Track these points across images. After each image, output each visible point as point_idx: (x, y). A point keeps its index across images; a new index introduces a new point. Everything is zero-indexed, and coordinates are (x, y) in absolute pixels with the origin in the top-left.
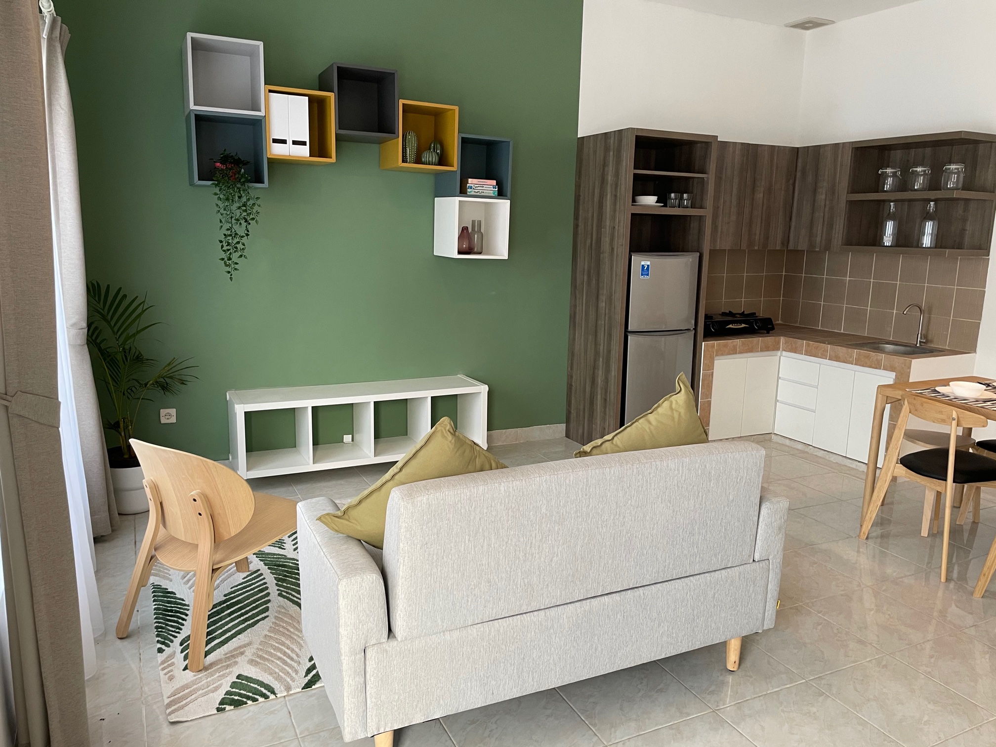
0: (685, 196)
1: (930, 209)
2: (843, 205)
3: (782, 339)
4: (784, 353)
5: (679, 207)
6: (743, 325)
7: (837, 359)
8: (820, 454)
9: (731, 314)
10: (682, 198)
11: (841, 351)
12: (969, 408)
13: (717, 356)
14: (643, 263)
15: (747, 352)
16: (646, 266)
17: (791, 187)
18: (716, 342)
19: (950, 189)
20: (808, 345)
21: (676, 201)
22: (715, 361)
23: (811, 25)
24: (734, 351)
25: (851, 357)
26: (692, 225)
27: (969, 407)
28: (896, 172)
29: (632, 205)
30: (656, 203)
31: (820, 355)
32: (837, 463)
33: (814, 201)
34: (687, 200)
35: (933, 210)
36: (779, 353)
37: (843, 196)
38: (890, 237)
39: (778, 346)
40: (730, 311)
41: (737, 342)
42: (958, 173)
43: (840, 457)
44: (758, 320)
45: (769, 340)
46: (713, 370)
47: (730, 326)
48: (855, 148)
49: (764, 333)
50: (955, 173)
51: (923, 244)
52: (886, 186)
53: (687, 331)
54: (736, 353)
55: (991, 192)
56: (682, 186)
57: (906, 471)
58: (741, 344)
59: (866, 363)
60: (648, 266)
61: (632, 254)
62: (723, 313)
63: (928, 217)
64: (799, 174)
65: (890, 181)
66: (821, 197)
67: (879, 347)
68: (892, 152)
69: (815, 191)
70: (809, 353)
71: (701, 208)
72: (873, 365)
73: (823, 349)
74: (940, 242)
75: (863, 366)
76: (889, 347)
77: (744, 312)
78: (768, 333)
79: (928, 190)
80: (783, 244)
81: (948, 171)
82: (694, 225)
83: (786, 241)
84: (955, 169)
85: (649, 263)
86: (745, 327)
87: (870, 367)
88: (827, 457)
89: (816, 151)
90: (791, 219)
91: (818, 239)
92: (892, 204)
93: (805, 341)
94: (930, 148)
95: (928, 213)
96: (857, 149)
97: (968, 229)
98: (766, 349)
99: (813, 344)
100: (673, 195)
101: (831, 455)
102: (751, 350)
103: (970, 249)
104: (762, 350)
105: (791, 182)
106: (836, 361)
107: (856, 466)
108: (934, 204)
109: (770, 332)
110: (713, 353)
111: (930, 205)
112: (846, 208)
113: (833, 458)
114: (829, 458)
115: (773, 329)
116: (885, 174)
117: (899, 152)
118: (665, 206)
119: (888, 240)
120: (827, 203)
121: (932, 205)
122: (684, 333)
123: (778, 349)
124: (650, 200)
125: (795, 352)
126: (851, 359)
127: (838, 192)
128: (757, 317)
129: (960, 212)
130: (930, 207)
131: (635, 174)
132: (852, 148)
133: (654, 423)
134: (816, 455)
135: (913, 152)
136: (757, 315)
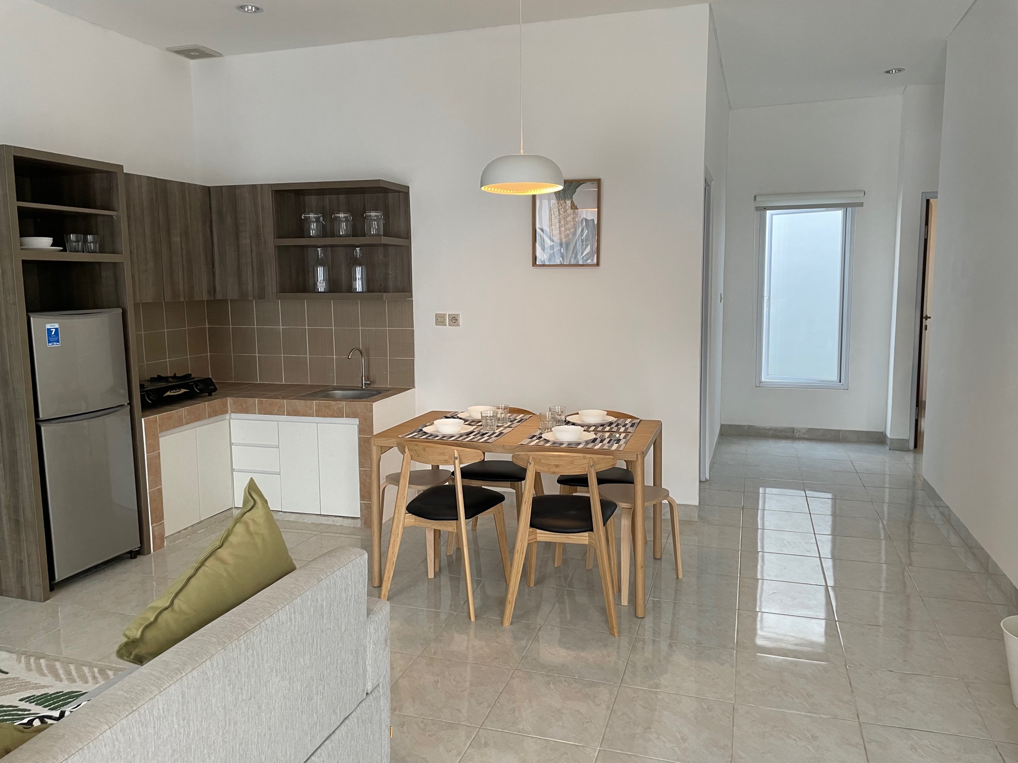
0: (90, 238)
1: (357, 255)
2: (271, 251)
3: (229, 400)
4: (233, 415)
5: (83, 252)
6: (183, 391)
7: (296, 413)
8: (292, 518)
9: (160, 379)
10: (85, 241)
11: (299, 404)
12: (461, 445)
13: (162, 432)
14: (48, 326)
15: (195, 421)
16: (54, 330)
17: (208, 231)
18: (157, 416)
19: (373, 236)
20: (261, 403)
21: (78, 245)
22: (160, 439)
23: (197, 54)
24: (180, 423)
25: (310, 410)
26: (104, 274)
27: (461, 443)
28: (319, 218)
29: (22, 249)
30: (52, 246)
31: (276, 411)
32: (312, 523)
33: (238, 246)
34: (93, 242)
35: (360, 256)
36: (227, 416)
37: (270, 241)
38: (323, 283)
39: (226, 409)
40: (158, 376)
41: (182, 411)
42: (378, 219)
43: (315, 516)
44: (197, 383)
45: (216, 403)
46: (159, 449)
47: (168, 393)
48: (275, 191)
49: (206, 396)
50: (375, 220)
51: (356, 289)
52: (311, 231)
53: (120, 408)
54: (183, 425)
55: (405, 238)
56: (84, 225)
57: (415, 519)
58: (186, 414)
59: (327, 413)
60: (57, 329)
61: (30, 314)
62: (151, 378)
63: (356, 262)
64: (214, 217)
65: (313, 226)
66: (245, 241)
67: (328, 394)
68: (306, 197)
69: (237, 236)
70: (264, 411)
71: (114, 252)
72: (335, 414)
73: (279, 405)
74: (370, 286)
75: (325, 417)
76: (339, 393)
77: (175, 374)
78: (210, 395)
79: (352, 236)
80: (209, 293)
81: (369, 218)
82: (106, 274)
83: (212, 290)
84: (376, 216)
85: (57, 326)
86: (185, 392)
87: (332, 416)
88: (301, 520)
89: (232, 193)
90: (213, 267)
91: (250, 287)
92: (319, 249)
93: (256, 399)
94: (343, 196)
95: (356, 258)
96: (276, 191)
97: (391, 273)
98: (215, 413)
99: (267, 401)
100: (73, 237)
101: (305, 516)
102: (198, 418)
103: (395, 292)
104: (210, 416)
105: (208, 224)
106: (296, 416)
107: (333, 521)
108: (360, 250)
109: (213, 393)
110: (157, 429)
111: (356, 250)
112: (275, 253)
113: (308, 520)
114: (303, 519)
115: (215, 389)
116: (309, 220)
117: (313, 197)
118: (65, 250)
119: (321, 286)
120: (254, 248)
121: (358, 251)
122: (118, 411)
123: (226, 412)
124: (44, 242)
125: (247, 413)
126: (311, 412)
127: (264, 237)
128: (193, 378)
129: (381, 257)
130: (357, 253)
131: (19, 208)
132: (272, 191)
133: (231, 560)
134: (288, 521)
135: (327, 197)
136: (193, 376)
